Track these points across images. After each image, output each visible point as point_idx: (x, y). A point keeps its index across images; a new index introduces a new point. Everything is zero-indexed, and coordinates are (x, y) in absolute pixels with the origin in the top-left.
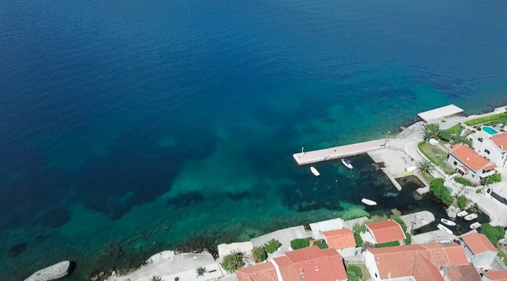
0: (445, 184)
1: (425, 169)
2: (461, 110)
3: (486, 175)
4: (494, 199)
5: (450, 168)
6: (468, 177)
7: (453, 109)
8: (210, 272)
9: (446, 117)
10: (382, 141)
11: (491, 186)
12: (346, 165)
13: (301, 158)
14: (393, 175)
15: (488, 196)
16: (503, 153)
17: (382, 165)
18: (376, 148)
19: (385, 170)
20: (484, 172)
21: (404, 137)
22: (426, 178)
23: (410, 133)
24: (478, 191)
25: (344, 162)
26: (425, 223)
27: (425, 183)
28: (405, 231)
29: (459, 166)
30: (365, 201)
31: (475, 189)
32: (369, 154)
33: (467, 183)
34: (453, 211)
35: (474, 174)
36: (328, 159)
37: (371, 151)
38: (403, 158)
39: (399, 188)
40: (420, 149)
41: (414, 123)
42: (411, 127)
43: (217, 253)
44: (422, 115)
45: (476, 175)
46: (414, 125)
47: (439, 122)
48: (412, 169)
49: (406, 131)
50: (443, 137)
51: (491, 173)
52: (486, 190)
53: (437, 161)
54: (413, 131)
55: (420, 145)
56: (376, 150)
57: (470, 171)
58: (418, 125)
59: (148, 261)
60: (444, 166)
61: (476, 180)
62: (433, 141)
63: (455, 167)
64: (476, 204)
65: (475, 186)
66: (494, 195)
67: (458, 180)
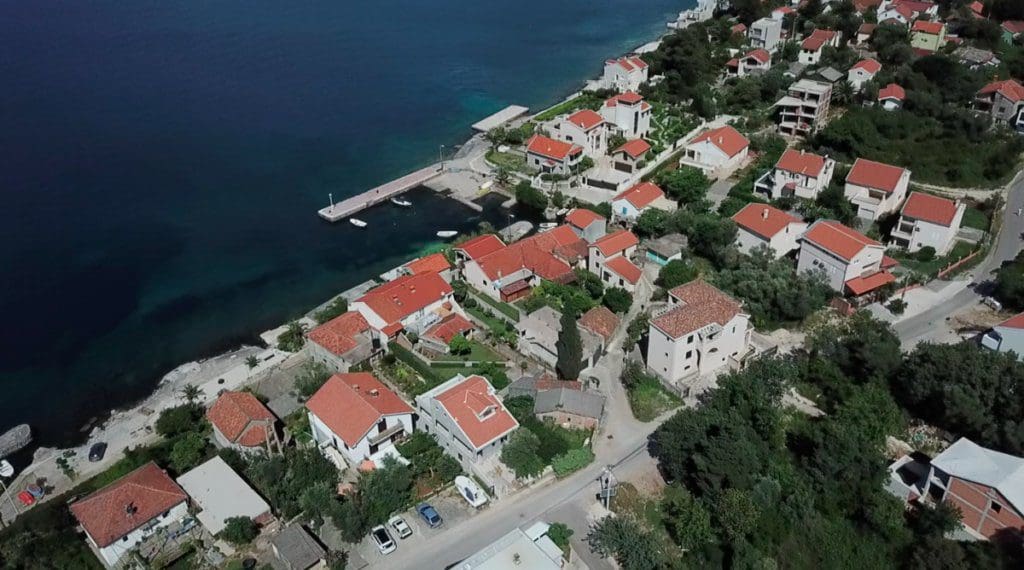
0: (533, 186)
1: (502, 180)
2: (526, 109)
3: (575, 162)
4: (592, 188)
5: (532, 169)
6: (557, 171)
7: (515, 110)
8: (266, 359)
9: (510, 121)
10: (438, 166)
11: (584, 174)
12: (400, 203)
13: (332, 212)
14: (466, 198)
15: (586, 186)
16: (587, 133)
17: (448, 191)
18: (432, 175)
19: (454, 196)
20: (572, 159)
21: (464, 155)
22: (509, 190)
23: (470, 150)
24: (573, 185)
25: (395, 201)
26: (524, 232)
27: (509, 195)
28: (502, 240)
29: (544, 163)
30: (441, 234)
31: (568, 183)
32: (425, 184)
33: (558, 178)
34: (551, 212)
35: (561, 165)
36: (371, 204)
37: (426, 180)
38: (472, 178)
39: (479, 208)
40: (490, 160)
41: (471, 137)
42: (469, 143)
43: (264, 342)
44: (477, 126)
45: (564, 166)
46: (473, 139)
47: (504, 126)
48: (487, 185)
49: (464, 148)
50: (514, 140)
51: (580, 159)
52: (581, 181)
53: (515, 167)
54: (472, 147)
55: (488, 156)
56: (433, 178)
57: (557, 163)
58: (476, 138)
59: (162, 382)
60: (524, 170)
61: (566, 171)
62: (503, 149)
63: (538, 167)
64: (574, 198)
65: (567, 178)
66: (592, 183)
67: (545, 178)
